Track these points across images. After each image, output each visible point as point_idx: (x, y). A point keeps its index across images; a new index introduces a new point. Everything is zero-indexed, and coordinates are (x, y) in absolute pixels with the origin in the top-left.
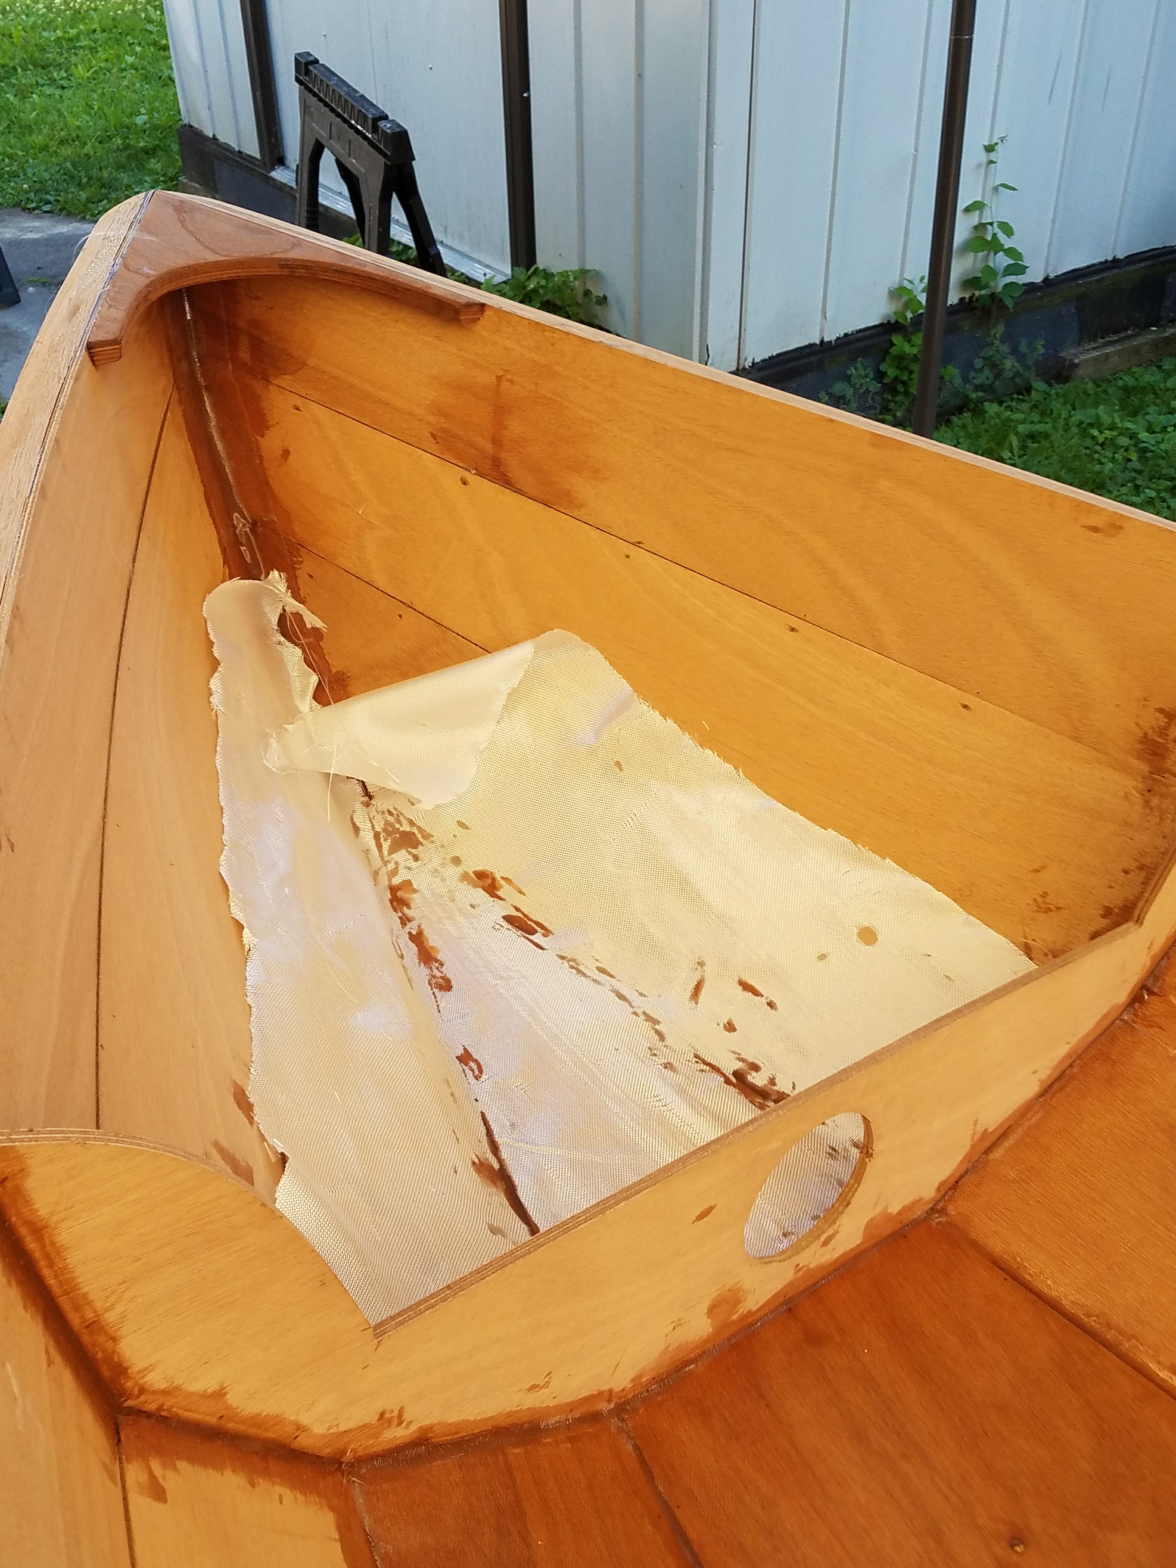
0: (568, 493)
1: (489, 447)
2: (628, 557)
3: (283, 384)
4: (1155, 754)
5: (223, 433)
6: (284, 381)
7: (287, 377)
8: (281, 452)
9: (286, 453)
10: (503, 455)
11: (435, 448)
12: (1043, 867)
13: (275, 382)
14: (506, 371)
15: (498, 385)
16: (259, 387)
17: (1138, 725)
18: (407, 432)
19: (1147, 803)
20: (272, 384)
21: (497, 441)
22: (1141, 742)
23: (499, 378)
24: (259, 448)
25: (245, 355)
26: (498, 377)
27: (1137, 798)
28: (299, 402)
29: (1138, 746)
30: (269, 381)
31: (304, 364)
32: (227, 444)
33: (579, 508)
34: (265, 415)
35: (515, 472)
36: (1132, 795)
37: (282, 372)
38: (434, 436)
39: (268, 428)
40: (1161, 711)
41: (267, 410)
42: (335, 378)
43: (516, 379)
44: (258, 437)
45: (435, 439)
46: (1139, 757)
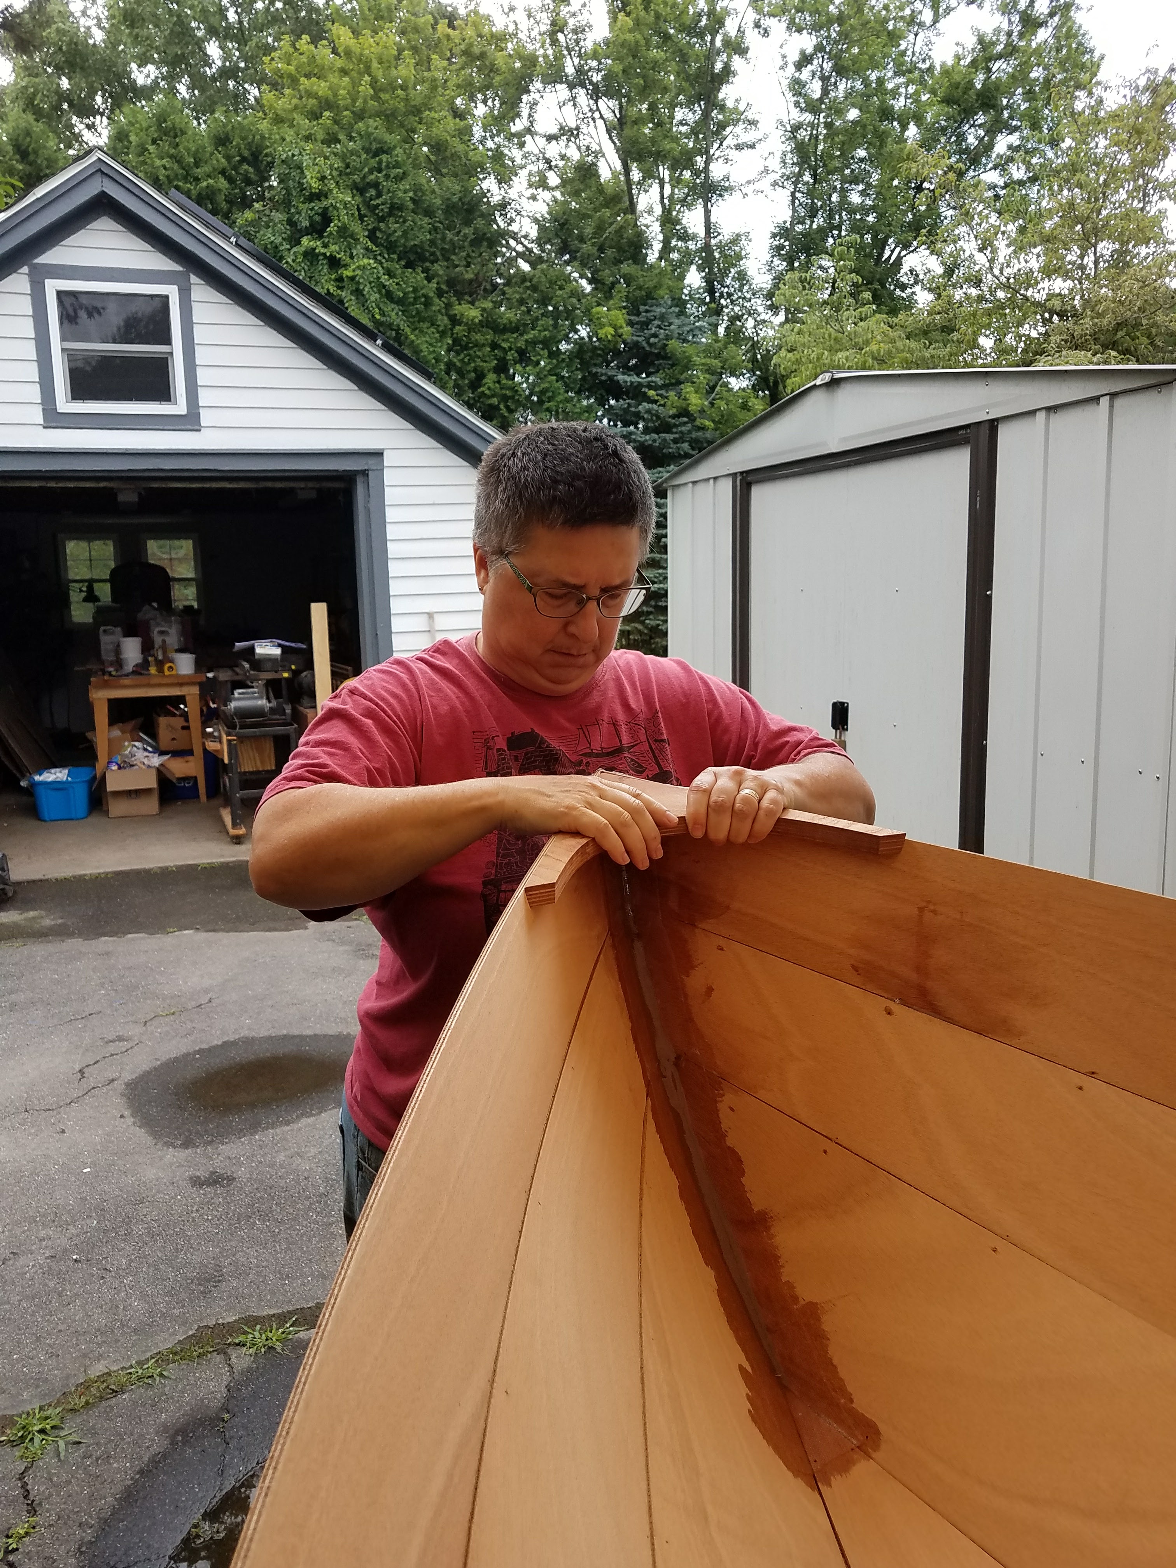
0: (1003, 1021)
1: (913, 976)
2: (1081, 1088)
3: (708, 927)
6: (709, 924)
7: (712, 921)
8: (705, 990)
9: (710, 990)
10: (929, 984)
11: (857, 980)
13: (700, 926)
14: (929, 902)
15: (921, 916)
16: (686, 931)
18: (827, 965)
20: (698, 928)
21: (921, 970)
24: (684, 986)
25: (673, 904)
26: (920, 908)
28: (722, 942)
30: (695, 925)
31: (728, 907)
33: (1017, 1035)
34: (690, 956)
35: (944, 1001)
37: (708, 917)
38: (855, 969)
39: (693, 968)
41: (692, 951)
42: (757, 919)
43: (940, 909)
44: (683, 976)
45: (857, 971)
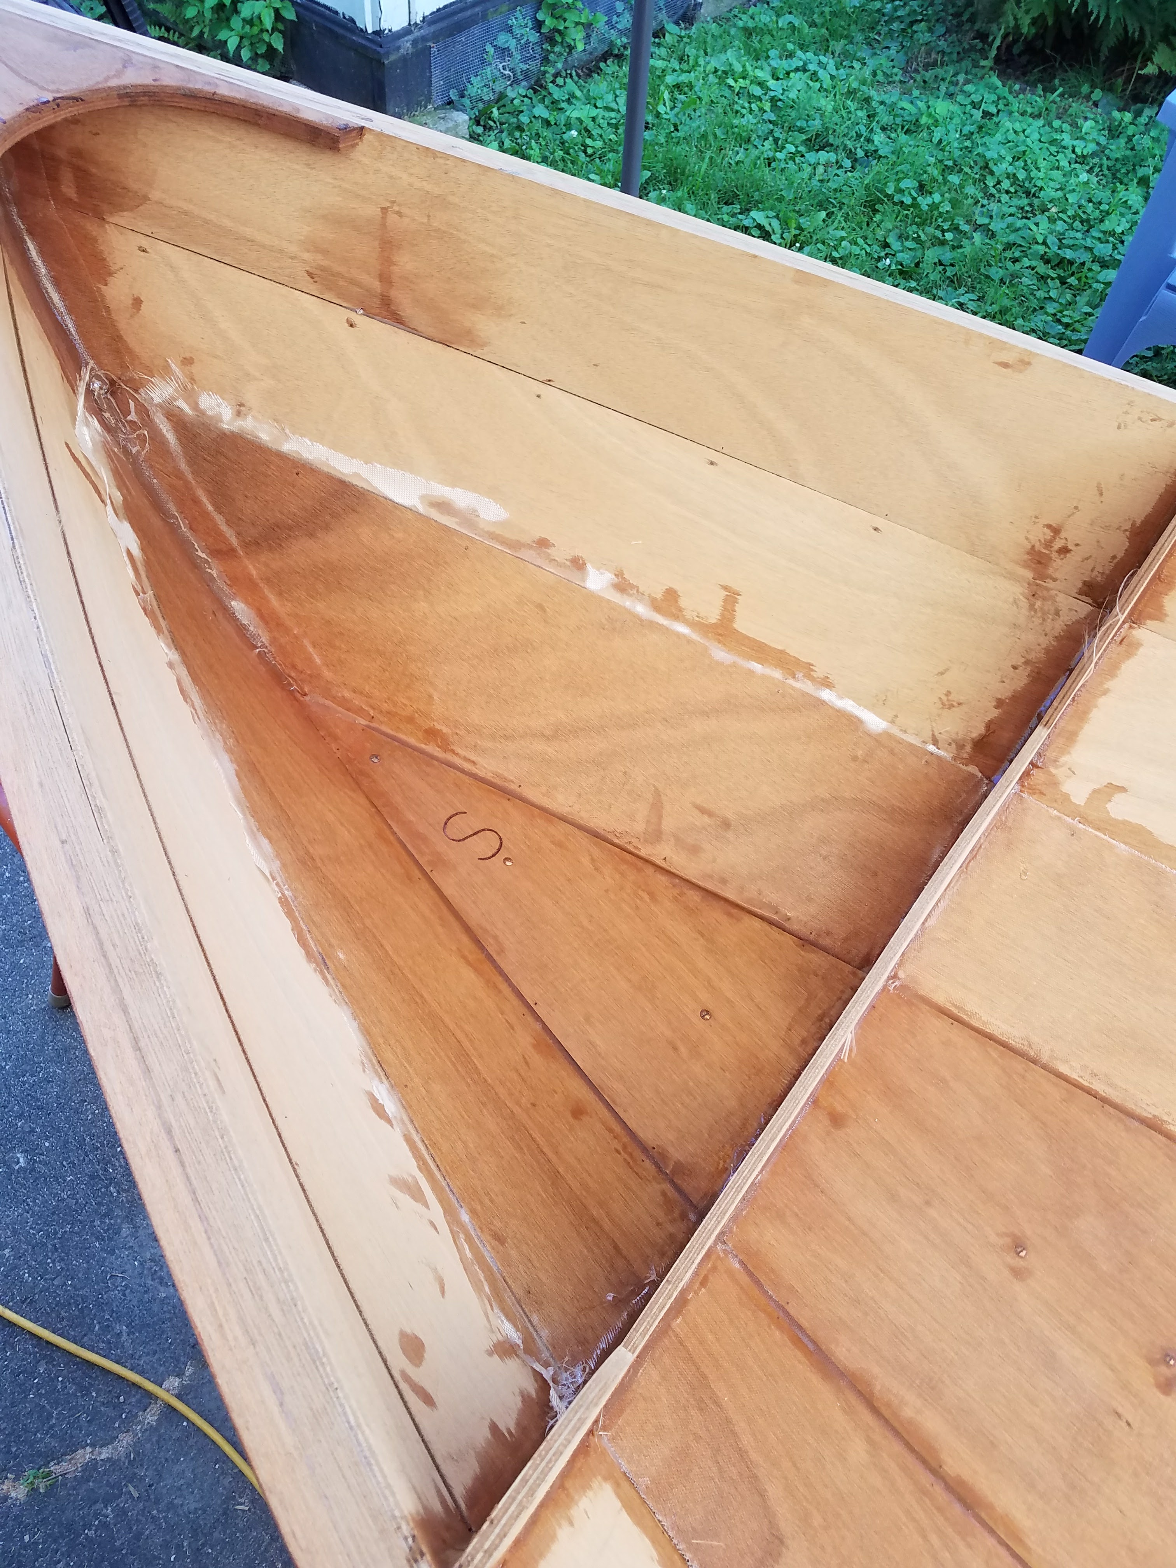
0: (469, 332)
1: (376, 285)
2: (539, 396)
3: (122, 222)
4: (1039, 562)
5: (57, 283)
6: (122, 219)
7: (125, 213)
8: (131, 302)
9: (137, 302)
10: (393, 293)
11: (313, 288)
12: (947, 670)
13: (110, 220)
14: (394, 202)
15: (384, 218)
16: (91, 227)
17: (1027, 538)
18: (279, 271)
19: (1032, 607)
20: (108, 223)
21: (385, 278)
22: (1028, 553)
23: (384, 210)
24: (103, 296)
25: (69, 190)
26: (382, 209)
27: (1024, 603)
28: (145, 242)
29: (1026, 557)
30: (104, 219)
31: (146, 198)
32: (64, 295)
33: (482, 345)
34: (104, 259)
35: (407, 310)
36: (1019, 599)
37: (119, 208)
38: (311, 275)
39: (110, 274)
40: (1049, 526)
41: (106, 253)
42: (186, 213)
43: (404, 210)
44: (100, 286)
45: (312, 278)
46: (1026, 566)
